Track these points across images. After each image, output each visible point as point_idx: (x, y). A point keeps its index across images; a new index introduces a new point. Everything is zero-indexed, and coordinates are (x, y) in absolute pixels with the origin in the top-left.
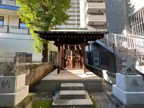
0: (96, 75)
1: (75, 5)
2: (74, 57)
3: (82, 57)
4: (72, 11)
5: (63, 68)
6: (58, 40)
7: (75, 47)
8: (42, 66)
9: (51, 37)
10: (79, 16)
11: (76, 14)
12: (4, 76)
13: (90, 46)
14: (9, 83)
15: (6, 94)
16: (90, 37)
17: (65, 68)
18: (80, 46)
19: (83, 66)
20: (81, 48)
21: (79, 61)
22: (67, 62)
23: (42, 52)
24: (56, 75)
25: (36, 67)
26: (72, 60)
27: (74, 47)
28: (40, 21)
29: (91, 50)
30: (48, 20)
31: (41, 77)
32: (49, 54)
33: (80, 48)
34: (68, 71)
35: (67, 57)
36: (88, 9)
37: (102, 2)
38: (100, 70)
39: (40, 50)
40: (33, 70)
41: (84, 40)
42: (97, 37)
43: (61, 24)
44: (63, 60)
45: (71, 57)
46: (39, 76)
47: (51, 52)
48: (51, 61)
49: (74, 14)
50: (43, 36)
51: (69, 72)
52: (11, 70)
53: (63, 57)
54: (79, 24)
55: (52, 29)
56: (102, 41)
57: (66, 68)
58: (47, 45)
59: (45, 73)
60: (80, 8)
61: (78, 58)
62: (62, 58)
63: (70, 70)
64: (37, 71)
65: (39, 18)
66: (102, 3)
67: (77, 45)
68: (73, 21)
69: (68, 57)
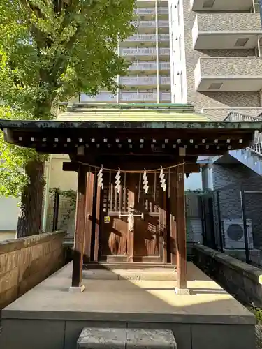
0: (229, 296)
1: (153, 22)
2: (142, 216)
3: (172, 218)
4: (142, 44)
5: (96, 258)
6: (80, 152)
7: (145, 178)
8: (16, 249)
9: (50, 141)
10: (167, 59)
11: (156, 52)
13: (210, 172)
16: (197, 141)
17: (105, 259)
18: (162, 176)
19: (175, 254)
20: (166, 182)
21: (162, 234)
22: (112, 236)
23: (20, 193)
24: (67, 290)
26: (135, 227)
27: (139, 177)
28: (18, 83)
29: (211, 186)
30: (49, 77)
31: (8, 295)
32: (47, 199)
33: (163, 181)
34: (117, 272)
35: (113, 218)
36: (200, 35)
37: (249, 11)
38: (249, 272)
39: (13, 186)
41: (177, 151)
42: (228, 141)
43: (94, 92)
44: (97, 226)
45: (131, 217)
47: (57, 193)
48: (55, 228)
49: (147, 52)
50: (20, 139)
51: (119, 277)
53: (97, 217)
54: (166, 89)
55: (63, 108)
56: (253, 153)
57: (109, 262)
58: (41, 165)
59: (24, 278)
60: (170, 31)
61: (155, 221)
62: (93, 218)
63: (126, 268)
65: (16, 71)
66: (249, 15)
67: (151, 171)
68: (146, 78)
69: (117, 217)
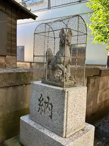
12: (42, 82)
14: (51, 104)
15: (46, 132)
25: (100, 75)
40: (92, 81)
46: (103, 99)
52: (54, 69)
64: (100, 87)
